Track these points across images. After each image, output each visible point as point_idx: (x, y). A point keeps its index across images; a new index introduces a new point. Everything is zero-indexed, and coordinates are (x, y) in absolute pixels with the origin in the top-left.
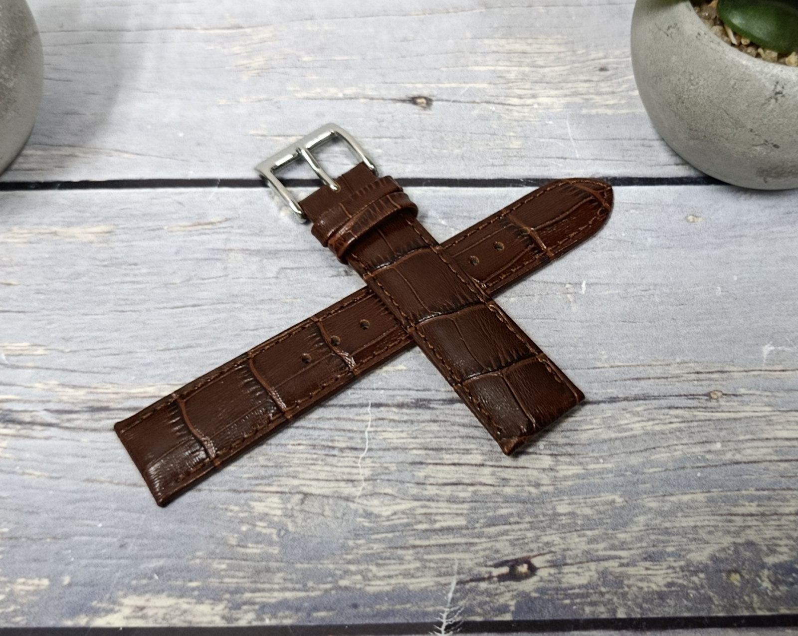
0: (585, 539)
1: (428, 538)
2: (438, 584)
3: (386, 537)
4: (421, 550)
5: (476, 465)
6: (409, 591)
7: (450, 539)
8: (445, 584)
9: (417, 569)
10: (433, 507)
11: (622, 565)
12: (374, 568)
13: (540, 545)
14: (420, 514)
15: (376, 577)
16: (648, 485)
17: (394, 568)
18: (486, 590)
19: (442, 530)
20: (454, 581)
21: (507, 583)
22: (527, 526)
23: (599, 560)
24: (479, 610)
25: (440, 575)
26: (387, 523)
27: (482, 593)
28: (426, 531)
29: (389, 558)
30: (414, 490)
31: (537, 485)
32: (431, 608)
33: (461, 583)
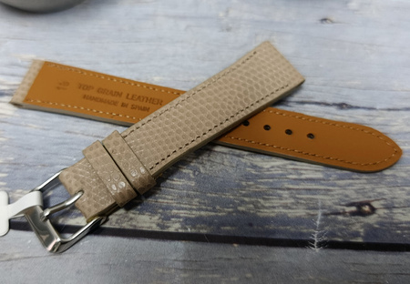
0: (404, 192)
1: (297, 184)
2: (309, 214)
3: (268, 181)
4: (294, 192)
6: (288, 218)
7: (313, 186)
8: (313, 215)
9: (293, 204)
10: (299, 165)
12: (262, 201)
13: (375, 194)
14: (290, 169)
15: (264, 207)
17: (276, 202)
18: (343, 221)
19: (307, 180)
20: (319, 213)
21: (356, 217)
22: (365, 181)
24: (339, 234)
25: (309, 209)
26: (268, 173)
27: (340, 223)
28: (295, 180)
29: (271, 195)
32: (305, 231)
33: (325, 214)
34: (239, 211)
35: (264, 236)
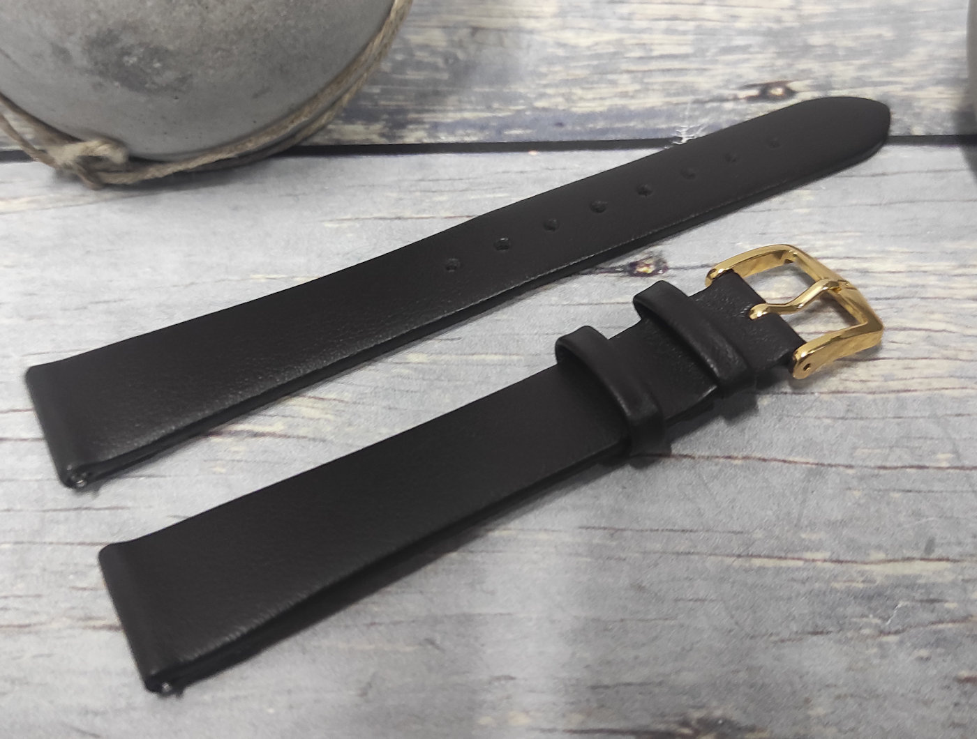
0: (851, 67)
1: (645, 64)
2: (668, 103)
3: (589, 65)
4: (640, 75)
5: (694, 4)
6: (631, 112)
7: (676, 64)
8: (677, 104)
9: (638, 91)
10: (646, 38)
11: (906, 89)
12: (578, 92)
13: (795, 72)
14: (632, 45)
15: (581, 99)
16: (921, 22)
17: (605, 90)
18: (733, 111)
19: (662, 57)
20: (690, 98)
21: (760, 104)
22: (775, 55)
23: (875, 84)
25: (669, 95)
26: (589, 53)
28: (641, 58)
29: (597, 83)
30: (620, 24)
31: (778, 20)
32: (664, 126)
33: (696, 102)
34: (537, 109)
35: (586, 138)
